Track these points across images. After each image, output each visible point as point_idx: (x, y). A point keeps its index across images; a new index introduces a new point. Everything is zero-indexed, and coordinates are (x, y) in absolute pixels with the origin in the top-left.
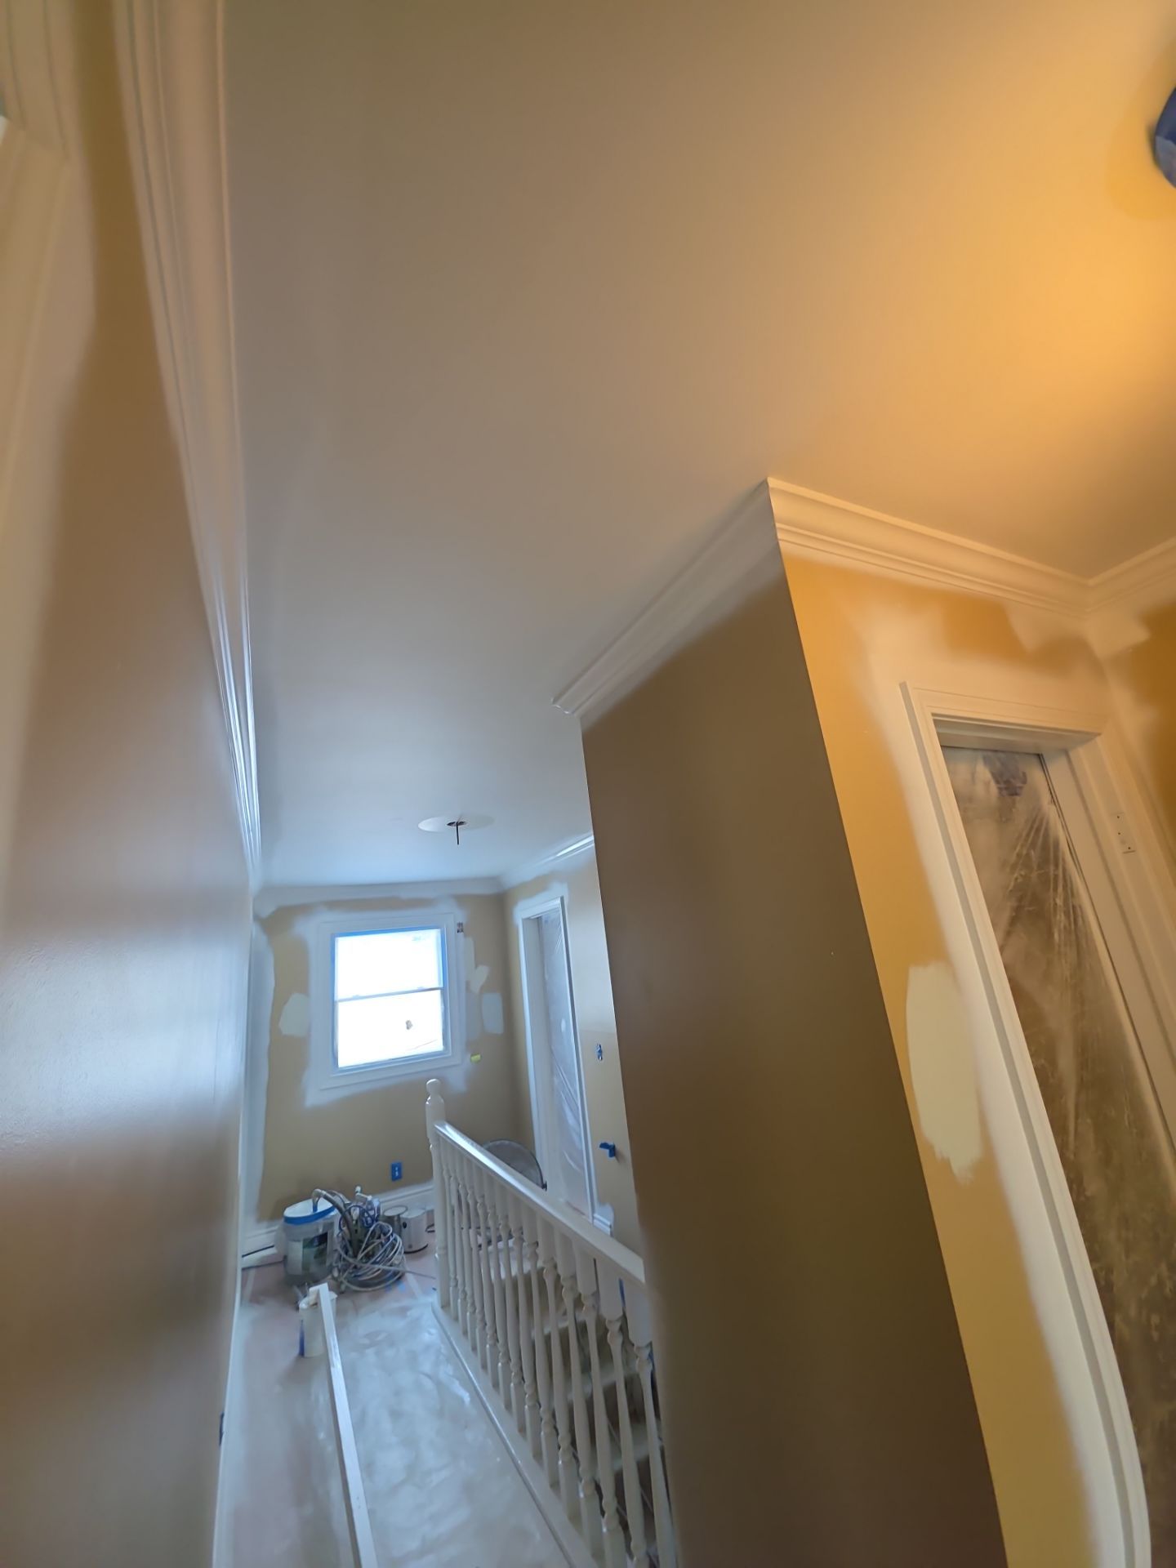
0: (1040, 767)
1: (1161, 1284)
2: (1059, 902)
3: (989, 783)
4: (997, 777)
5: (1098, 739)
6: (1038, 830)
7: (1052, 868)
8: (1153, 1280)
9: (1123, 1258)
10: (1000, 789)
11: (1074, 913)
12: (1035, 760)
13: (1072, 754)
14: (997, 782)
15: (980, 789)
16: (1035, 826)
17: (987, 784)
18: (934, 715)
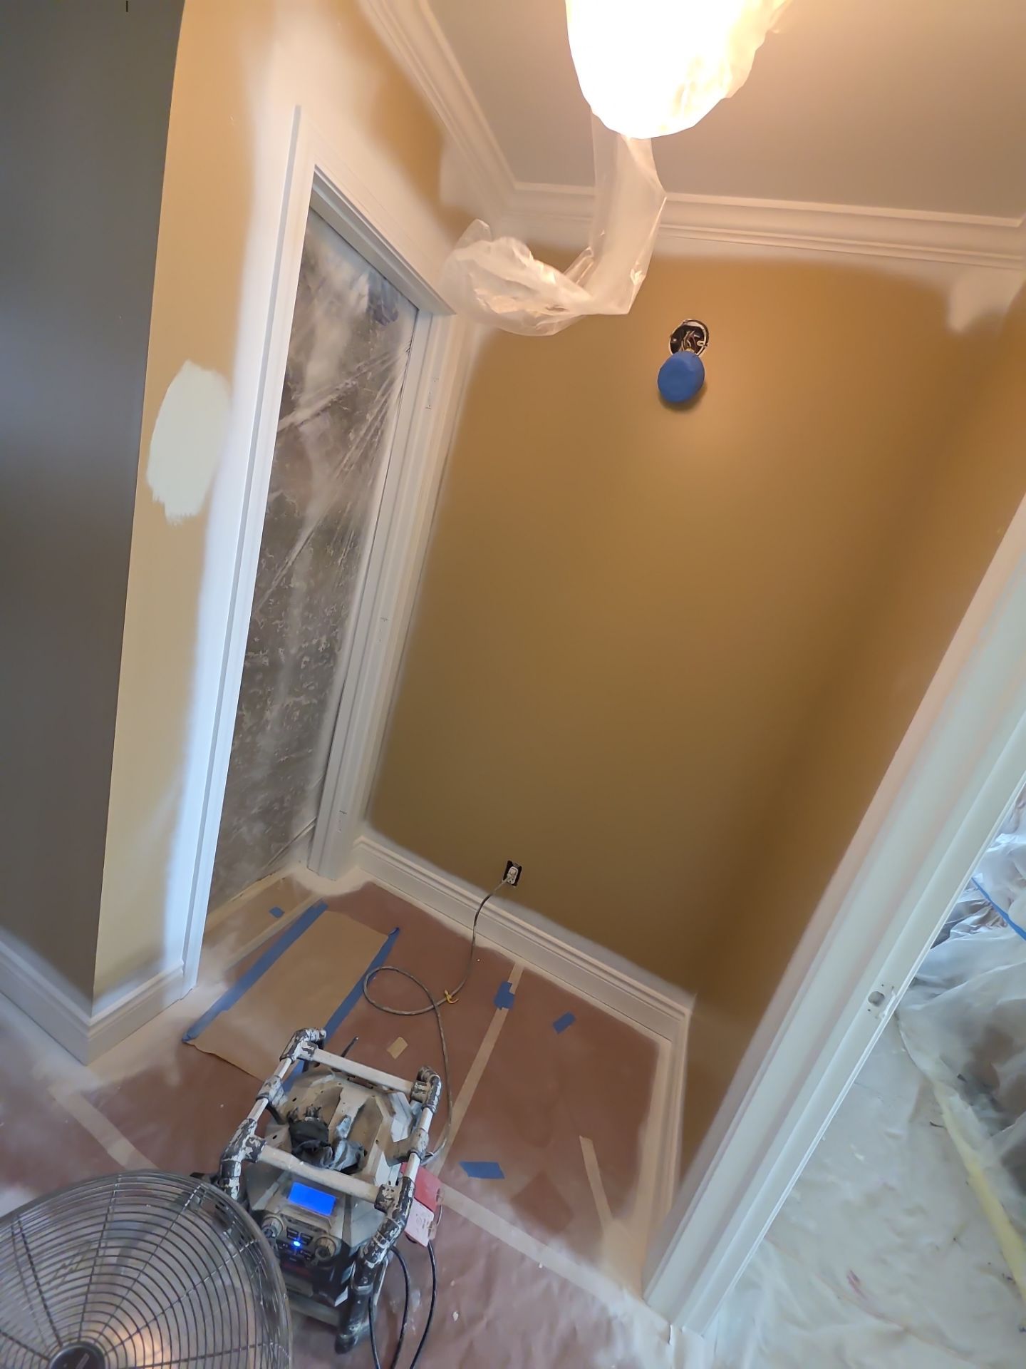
0: (414, 317)
1: (319, 644)
2: (369, 418)
3: (363, 296)
4: (373, 297)
5: (453, 316)
6: (383, 363)
7: (380, 393)
8: (315, 642)
9: (300, 625)
10: (369, 308)
11: (378, 432)
12: (413, 310)
13: (434, 319)
14: (371, 301)
15: (352, 297)
16: (385, 358)
17: (360, 296)
18: (316, 167)
